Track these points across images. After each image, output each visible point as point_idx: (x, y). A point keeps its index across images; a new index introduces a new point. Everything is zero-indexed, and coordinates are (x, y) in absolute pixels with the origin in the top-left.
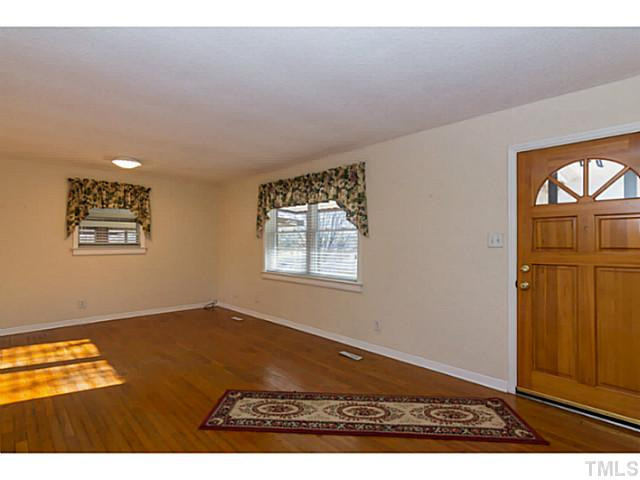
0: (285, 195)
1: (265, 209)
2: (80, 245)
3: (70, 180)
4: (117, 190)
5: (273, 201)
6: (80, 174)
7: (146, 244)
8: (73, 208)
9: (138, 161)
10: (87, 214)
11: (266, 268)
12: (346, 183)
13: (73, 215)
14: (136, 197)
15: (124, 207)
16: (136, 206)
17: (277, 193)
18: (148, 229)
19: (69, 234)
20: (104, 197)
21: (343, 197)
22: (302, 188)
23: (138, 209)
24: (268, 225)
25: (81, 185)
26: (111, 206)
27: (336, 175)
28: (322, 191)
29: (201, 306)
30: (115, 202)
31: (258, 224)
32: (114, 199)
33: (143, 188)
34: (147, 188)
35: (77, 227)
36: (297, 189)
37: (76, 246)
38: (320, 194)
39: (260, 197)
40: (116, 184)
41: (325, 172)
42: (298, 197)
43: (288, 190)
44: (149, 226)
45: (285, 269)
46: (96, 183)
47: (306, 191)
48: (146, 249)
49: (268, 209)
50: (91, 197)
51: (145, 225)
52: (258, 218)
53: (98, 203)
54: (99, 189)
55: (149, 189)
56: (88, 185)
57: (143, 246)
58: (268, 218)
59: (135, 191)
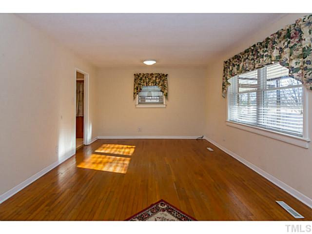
0: (239, 65)
1: (226, 78)
2: (139, 103)
3: (135, 75)
4: (152, 77)
5: (231, 70)
6: (138, 72)
7: (166, 102)
8: (136, 87)
9: (154, 60)
10: (141, 89)
11: (229, 119)
12: (289, 43)
13: (136, 90)
14: (161, 79)
15: (156, 85)
16: (160, 84)
17: (234, 65)
18: (166, 95)
19: (134, 98)
20: (147, 81)
21: (286, 56)
22: (251, 57)
23: (162, 85)
24: (230, 89)
25: (139, 76)
26: (150, 85)
27: (278, 38)
28: (267, 56)
29: (196, 138)
30: (152, 83)
31: (223, 88)
32: (151, 81)
33: (164, 74)
34: (165, 74)
35: (137, 95)
36: (247, 58)
37: (137, 104)
38: (265, 58)
39: (224, 71)
40: (152, 74)
41: (268, 39)
42: (247, 65)
43: (241, 61)
44: (167, 93)
45: (244, 120)
46: (144, 75)
47: (253, 59)
48: (166, 105)
49: (228, 78)
50: (142, 81)
51: (165, 93)
52: (223, 85)
53: (145, 84)
54: (146, 77)
55: (167, 75)
56: (141, 76)
57: (164, 103)
58: (229, 84)
59: (160, 77)
